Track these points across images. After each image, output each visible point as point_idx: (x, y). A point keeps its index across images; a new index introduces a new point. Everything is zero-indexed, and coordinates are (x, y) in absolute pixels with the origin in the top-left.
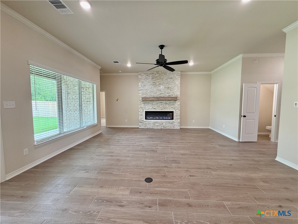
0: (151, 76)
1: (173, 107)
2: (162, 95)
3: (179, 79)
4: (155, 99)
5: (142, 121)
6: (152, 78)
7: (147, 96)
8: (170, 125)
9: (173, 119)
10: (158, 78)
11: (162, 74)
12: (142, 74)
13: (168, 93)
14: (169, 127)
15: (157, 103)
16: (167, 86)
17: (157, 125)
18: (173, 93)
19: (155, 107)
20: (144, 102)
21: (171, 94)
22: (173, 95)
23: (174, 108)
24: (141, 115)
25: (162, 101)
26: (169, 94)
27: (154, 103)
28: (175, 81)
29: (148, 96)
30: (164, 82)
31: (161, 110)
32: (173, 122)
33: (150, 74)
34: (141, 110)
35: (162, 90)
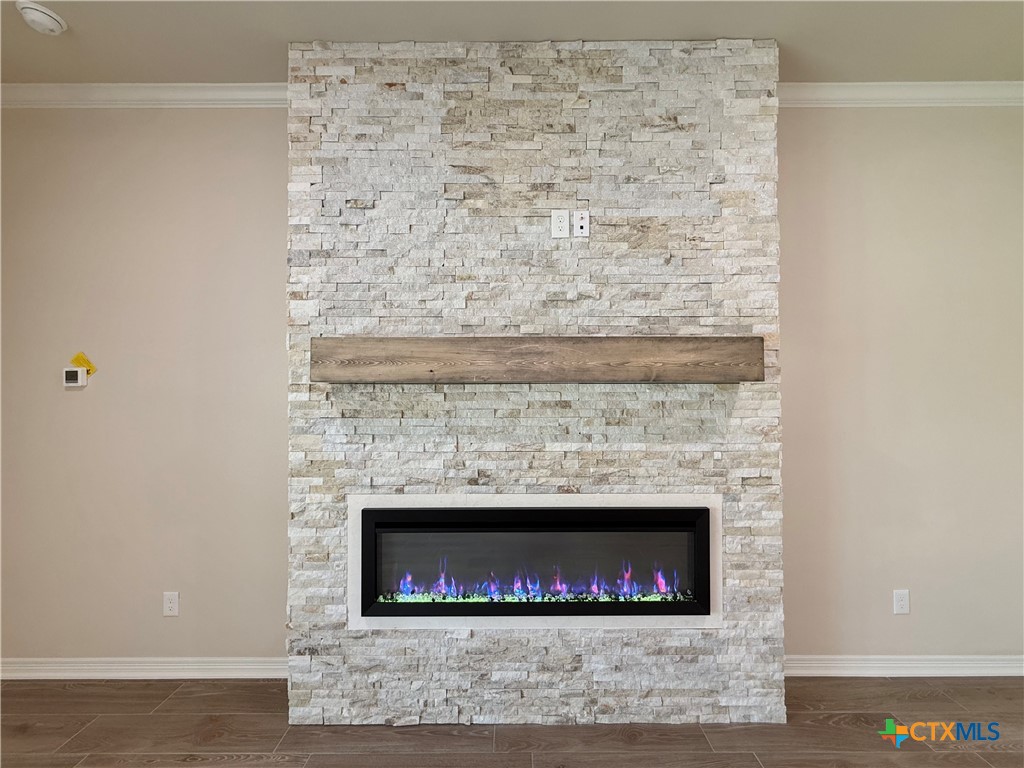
0: (433, 93)
1: (694, 464)
2: (565, 320)
3: (768, 127)
4: (485, 363)
5: (327, 638)
6: (452, 121)
7: (389, 330)
8: (668, 675)
9: (699, 603)
10: (523, 116)
11: (563, 73)
12: (336, 71)
13: (635, 296)
14: (654, 701)
15: (514, 414)
16: (627, 206)
17: (511, 675)
18: (694, 295)
19: (481, 454)
20: (354, 399)
21: (670, 299)
22: (693, 319)
23: (708, 465)
24: (322, 558)
25: (570, 392)
26: (652, 309)
27: (479, 408)
28: (719, 155)
29: (406, 330)
30: (591, 159)
31: (562, 490)
32: (713, 644)
33: (430, 67)
34: (309, 496)
35: (567, 261)
